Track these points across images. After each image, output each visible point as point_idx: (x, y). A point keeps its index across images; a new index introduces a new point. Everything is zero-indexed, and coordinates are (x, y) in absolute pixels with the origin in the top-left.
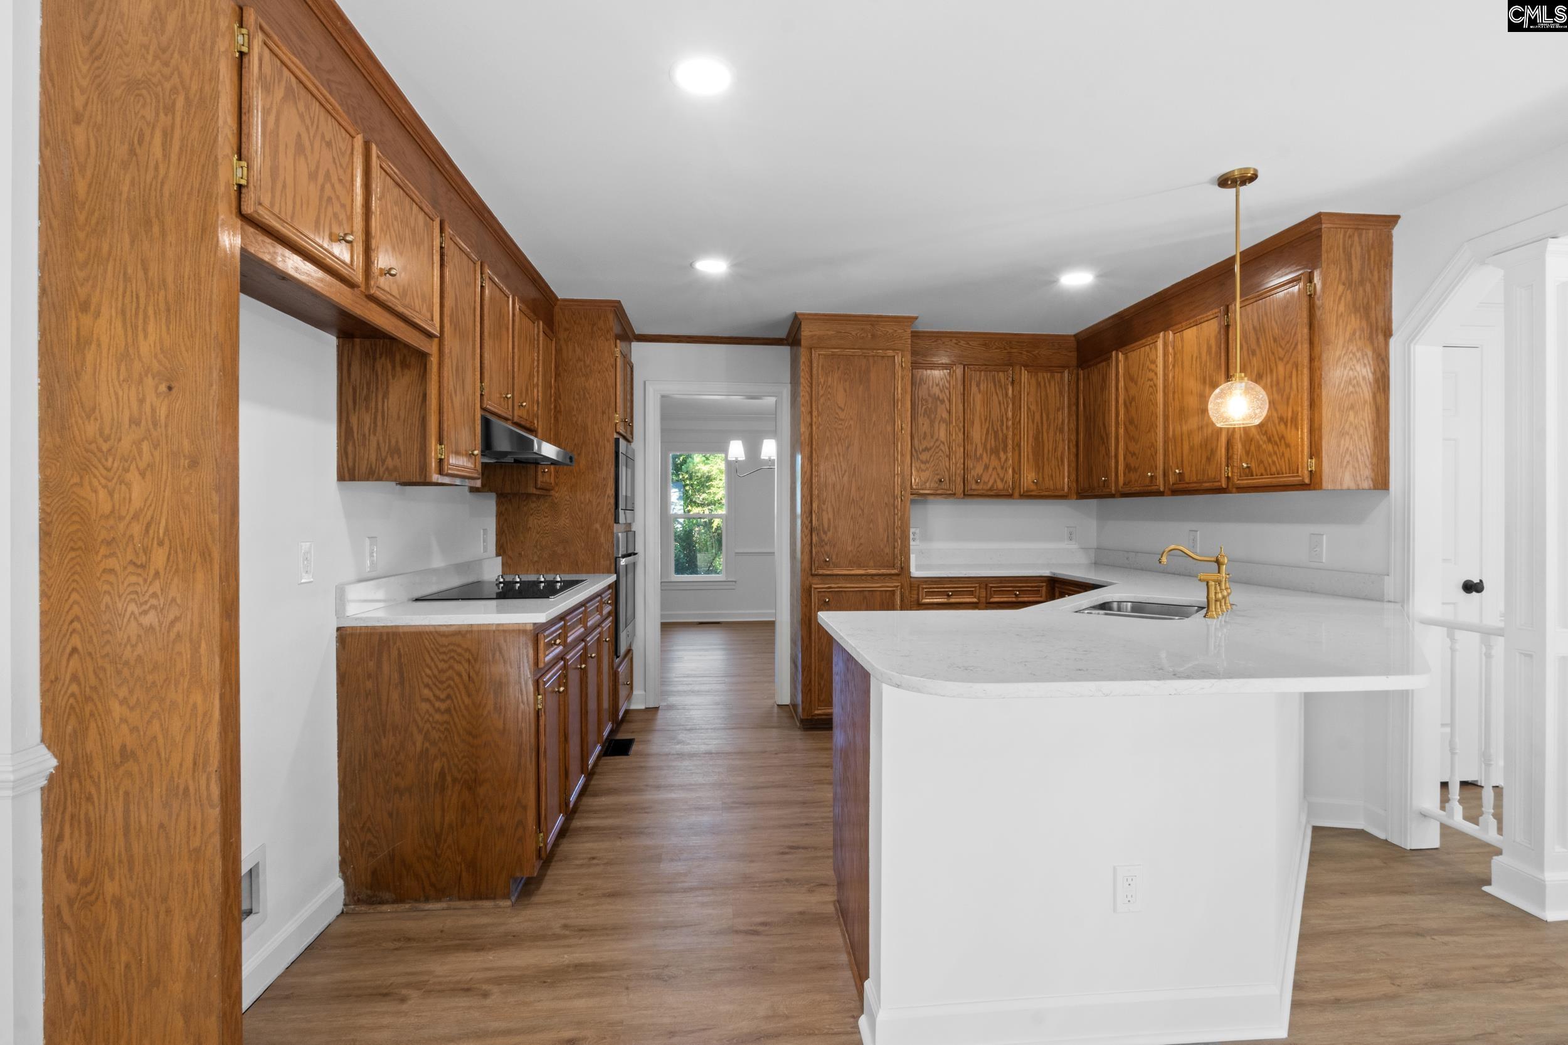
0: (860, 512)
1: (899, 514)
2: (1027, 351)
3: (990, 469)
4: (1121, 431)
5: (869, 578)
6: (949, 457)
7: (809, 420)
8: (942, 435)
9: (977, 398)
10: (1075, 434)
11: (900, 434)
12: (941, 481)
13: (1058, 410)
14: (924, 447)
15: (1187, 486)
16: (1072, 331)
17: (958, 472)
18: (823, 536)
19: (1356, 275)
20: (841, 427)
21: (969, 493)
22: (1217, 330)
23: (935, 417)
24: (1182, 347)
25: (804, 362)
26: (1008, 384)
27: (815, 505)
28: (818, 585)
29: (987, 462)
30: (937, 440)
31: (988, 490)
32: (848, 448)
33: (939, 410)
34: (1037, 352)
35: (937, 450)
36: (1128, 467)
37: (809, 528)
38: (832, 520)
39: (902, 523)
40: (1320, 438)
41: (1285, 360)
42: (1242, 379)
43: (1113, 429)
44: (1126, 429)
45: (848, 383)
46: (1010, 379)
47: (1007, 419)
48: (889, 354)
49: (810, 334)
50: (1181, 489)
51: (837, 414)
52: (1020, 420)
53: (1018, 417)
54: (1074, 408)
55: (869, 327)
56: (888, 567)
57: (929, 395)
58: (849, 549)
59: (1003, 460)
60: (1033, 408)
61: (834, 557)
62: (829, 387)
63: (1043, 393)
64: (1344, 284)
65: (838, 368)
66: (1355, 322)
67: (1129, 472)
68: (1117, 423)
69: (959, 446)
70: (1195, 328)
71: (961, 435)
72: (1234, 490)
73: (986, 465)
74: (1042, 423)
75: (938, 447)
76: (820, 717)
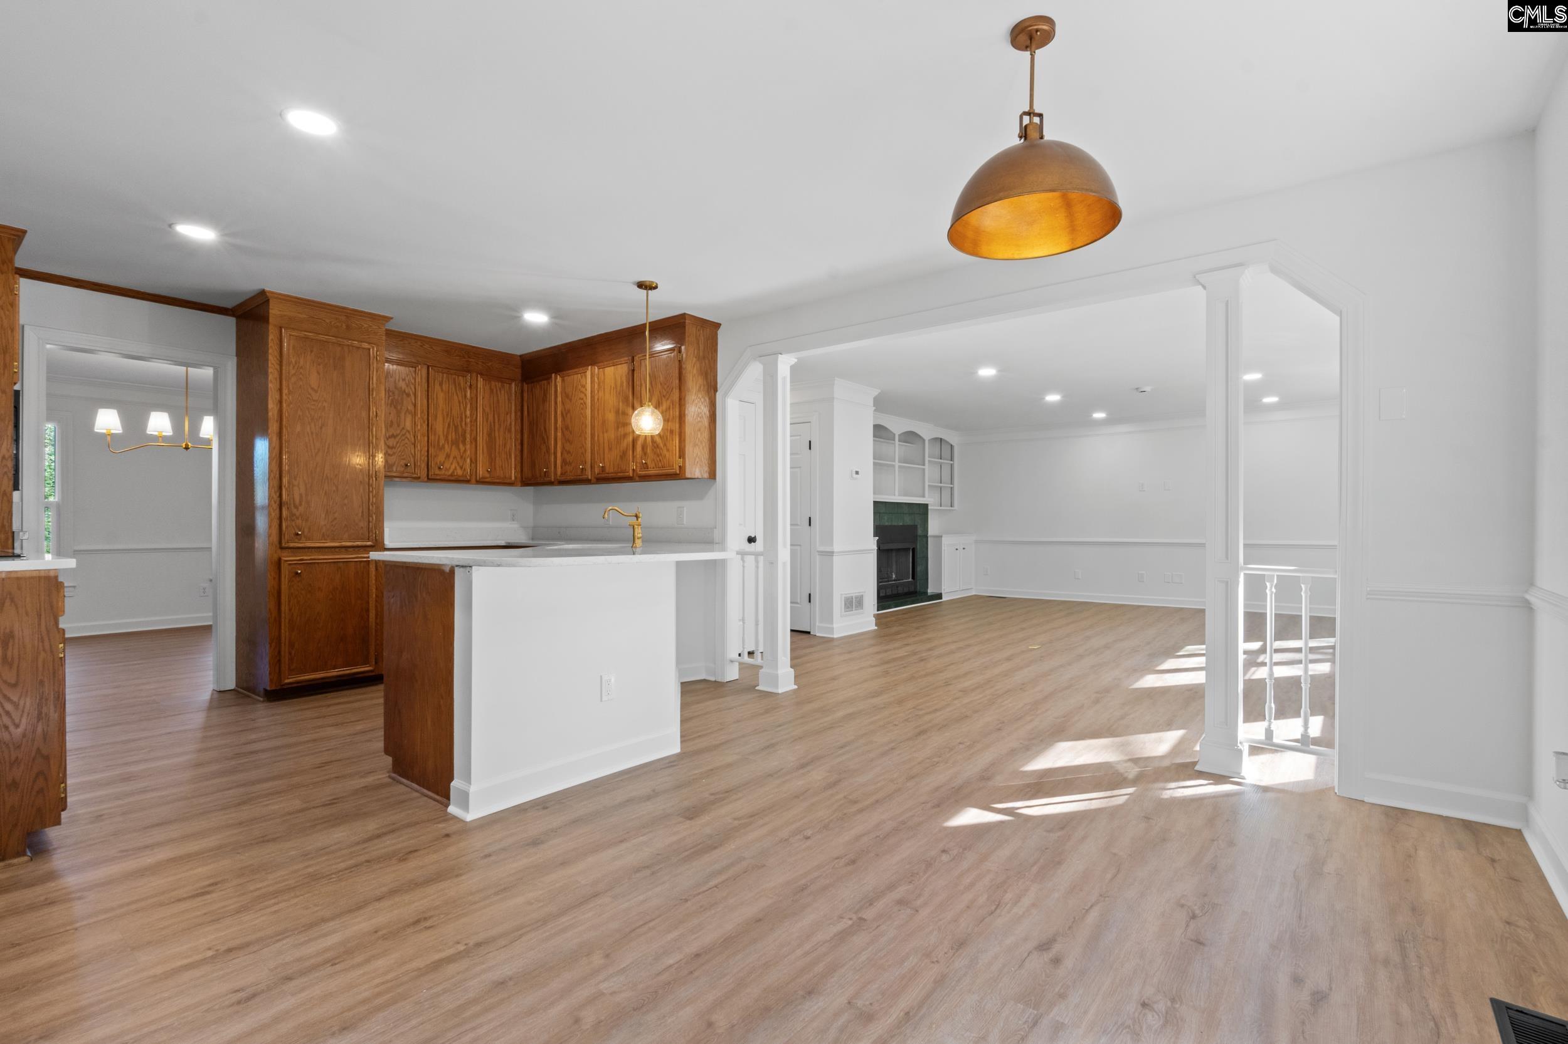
0: (334, 488)
1: (374, 492)
2: (483, 363)
3: (451, 459)
4: (559, 434)
5: (343, 550)
6: (414, 445)
7: (278, 397)
8: (408, 424)
9: (439, 395)
10: (519, 435)
11: (375, 419)
12: (407, 465)
13: (507, 414)
14: (391, 434)
15: (607, 475)
16: (519, 352)
17: (423, 458)
18: (294, 511)
19: (701, 354)
20: (313, 407)
21: (432, 477)
22: (627, 372)
23: (401, 409)
24: (604, 379)
25: (272, 340)
26: (466, 388)
27: (285, 480)
28: (287, 557)
29: (449, 451)
30: (403, 428)
31: (449, 476)
32: (321, 428)
33: (405, 402)
34: (490, 364)
35: (403, 438)
36: (564, 462)
37: (278, 502)
38: (304, 496)
39: (376, 500)
40: (685, 446)
41: (667, 397)
42: (649, 406)
43: (553, 432)
44: (563, 433)
45: (321, 366)
46: (468, 384)
47: (466, 416)
48: (363, 346)
49: (279, 313)
50: (604, 479)
51: (310, 394)
52: (476, 418)
53: (475, 416)
54: (519, 414)
55: (343, 318)
56: (362, 539)
57: (396, 388)
58: (322, 523)
59: (462, 451)
60: (487, 409)
61: (306, 530)
62: (302, 367)
63: (495, 399)
64: (696, 357)
65: (311, 352)
66: (700, 381)
67: (565, 465)
68: (556, 429)
69: (423, 435)
70: (613, 367)
71: (425, 426)
72: (637, 478)
73: (447, 454)
74: (494, 422)
75: (403, 435)
76: (290, 686)
